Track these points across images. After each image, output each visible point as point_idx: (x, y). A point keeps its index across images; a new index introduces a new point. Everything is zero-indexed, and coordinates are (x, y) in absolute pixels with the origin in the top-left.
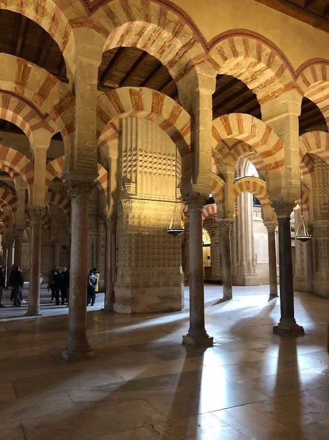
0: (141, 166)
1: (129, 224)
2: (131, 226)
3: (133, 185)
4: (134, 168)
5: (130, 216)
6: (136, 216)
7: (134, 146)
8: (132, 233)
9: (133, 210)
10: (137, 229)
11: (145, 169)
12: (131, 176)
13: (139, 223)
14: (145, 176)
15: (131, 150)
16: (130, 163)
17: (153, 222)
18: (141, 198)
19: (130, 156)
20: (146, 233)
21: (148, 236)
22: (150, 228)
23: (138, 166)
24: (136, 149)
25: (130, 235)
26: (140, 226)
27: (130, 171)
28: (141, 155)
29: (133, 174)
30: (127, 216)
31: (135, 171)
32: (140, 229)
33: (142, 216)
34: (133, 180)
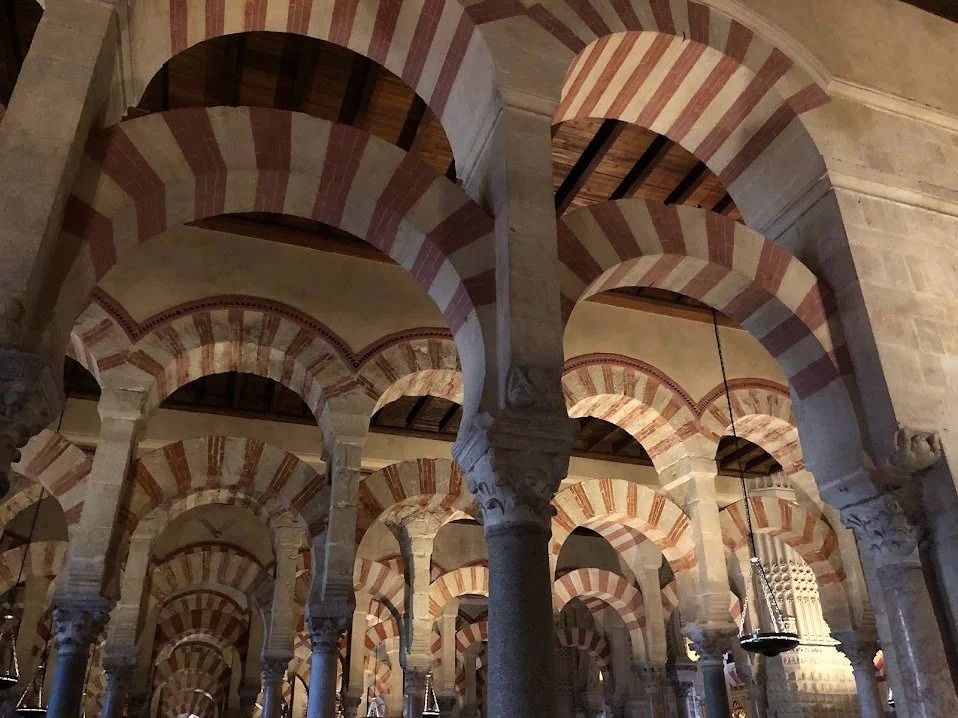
0: (797, 589)
1: (799, 689)
2: (802, 693)
3: (791, 621)
4: (788, 593)
5: (798, 675)
6: (808, 675)
7: (779, 556)
8: (806, 705)
9: (802, 665)
10: (812, 698)
11: (805, 593)
12: (784, 605)
13: (814, 687)
14: (806, 605)
15: (775, 562)
16: (777, 585)
17: (834, 684)
18: (809, 642)
19: (775, 572)
20: (828, 706)
21: (833, 710)
22: (832, 696)
23: (794, 589)
24: (784, 561)
25: (804, 710)
26: (817, 694)
27: (781, 598)
28: (794, 571)
29: (787, 602)
30: (792, 675)
31: (791, 597)
32: (819, 699)
33: (816, 676)
34: (789, 612)
